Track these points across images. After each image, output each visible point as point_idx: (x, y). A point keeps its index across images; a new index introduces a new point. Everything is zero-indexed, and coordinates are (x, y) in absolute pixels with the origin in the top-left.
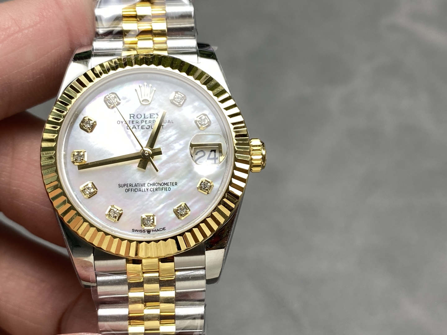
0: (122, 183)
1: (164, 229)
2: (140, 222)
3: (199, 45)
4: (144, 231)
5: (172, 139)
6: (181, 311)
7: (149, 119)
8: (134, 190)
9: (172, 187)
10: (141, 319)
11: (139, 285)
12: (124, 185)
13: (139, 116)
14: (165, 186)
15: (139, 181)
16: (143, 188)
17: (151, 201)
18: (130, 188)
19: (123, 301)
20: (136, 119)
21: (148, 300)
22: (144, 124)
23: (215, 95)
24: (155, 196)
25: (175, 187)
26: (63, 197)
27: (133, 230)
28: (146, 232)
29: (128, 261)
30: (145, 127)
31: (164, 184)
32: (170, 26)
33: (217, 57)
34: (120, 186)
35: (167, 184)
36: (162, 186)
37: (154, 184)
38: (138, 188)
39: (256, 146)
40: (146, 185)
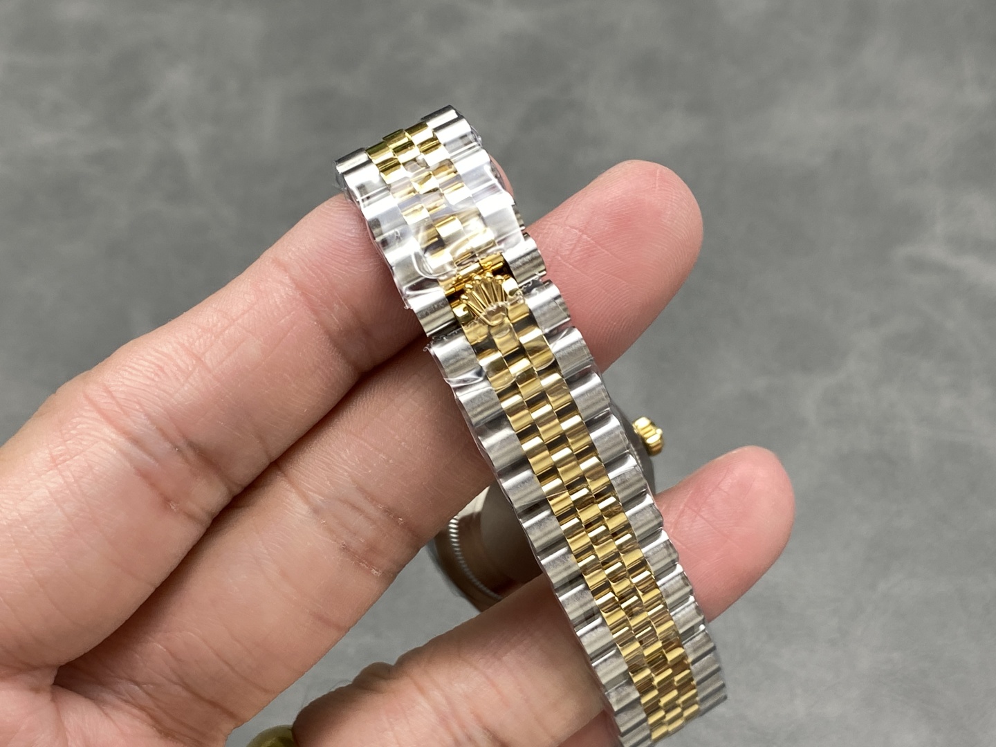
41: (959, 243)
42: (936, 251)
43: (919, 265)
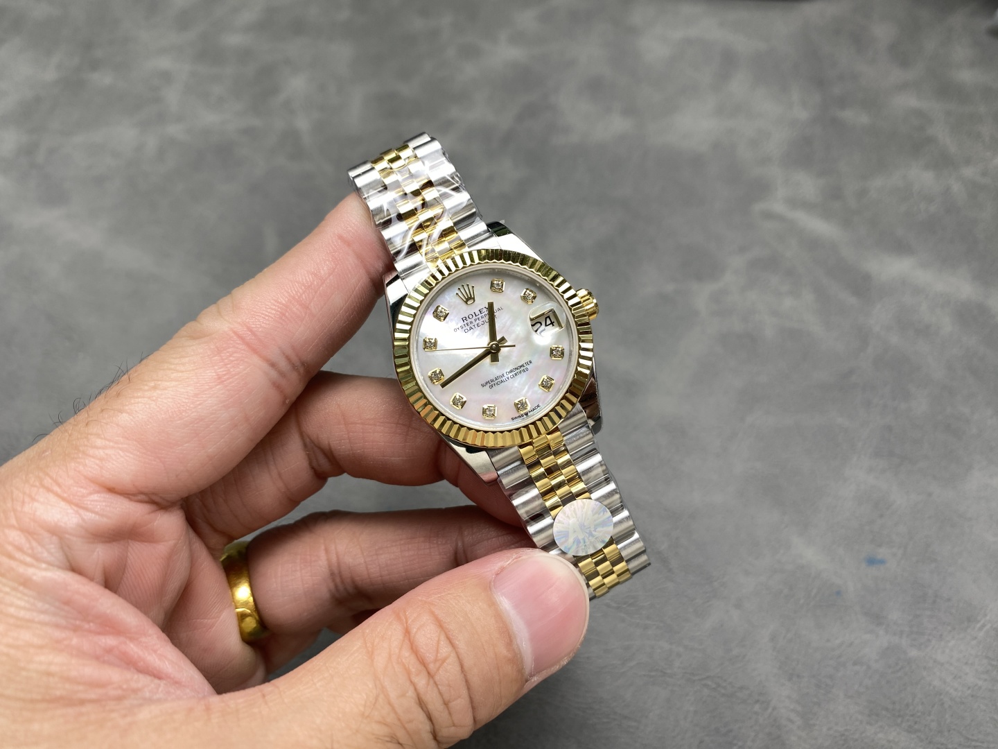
0: (484, 382)
1: (538, 406)
2: (515, 409)
3: (488, 226)
4: (522, 416)
5: (508, 323)
6: (581, 467)
7: (480, 315)
8: (497, 384)
9: (528, 367)
10: (552, 490)
11: (537, 464)
12: (486, 383)
13: (471, 317)
14: (522, 368)
15: (499, 374)
16: (504, 378)
17: (516, 387)
18: (493, 383)
19: (529, 483)
20: (469, 321)
21: (550, 471)
22: (478, 321)
23: (530, 268)
24: (518, 381)
25: (531, 365)
26: (441, 417)
27: (513, 419)
28: (525, 416)
29: (521, 446)
30: (480, 324)
31: (521, 367)
32: (455, 220)
33: (512, 230)
34: (483, 386)
35: (523, 366)
36: (520, 369)
37: (511, 371)
38: (500, 380)
39: (585, 296)
40: (505, 375)
41: (794, 203)
42: (778, 207)
43: (769, 216)
